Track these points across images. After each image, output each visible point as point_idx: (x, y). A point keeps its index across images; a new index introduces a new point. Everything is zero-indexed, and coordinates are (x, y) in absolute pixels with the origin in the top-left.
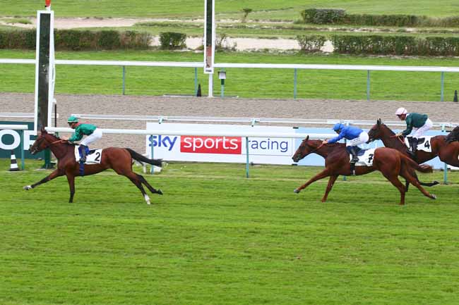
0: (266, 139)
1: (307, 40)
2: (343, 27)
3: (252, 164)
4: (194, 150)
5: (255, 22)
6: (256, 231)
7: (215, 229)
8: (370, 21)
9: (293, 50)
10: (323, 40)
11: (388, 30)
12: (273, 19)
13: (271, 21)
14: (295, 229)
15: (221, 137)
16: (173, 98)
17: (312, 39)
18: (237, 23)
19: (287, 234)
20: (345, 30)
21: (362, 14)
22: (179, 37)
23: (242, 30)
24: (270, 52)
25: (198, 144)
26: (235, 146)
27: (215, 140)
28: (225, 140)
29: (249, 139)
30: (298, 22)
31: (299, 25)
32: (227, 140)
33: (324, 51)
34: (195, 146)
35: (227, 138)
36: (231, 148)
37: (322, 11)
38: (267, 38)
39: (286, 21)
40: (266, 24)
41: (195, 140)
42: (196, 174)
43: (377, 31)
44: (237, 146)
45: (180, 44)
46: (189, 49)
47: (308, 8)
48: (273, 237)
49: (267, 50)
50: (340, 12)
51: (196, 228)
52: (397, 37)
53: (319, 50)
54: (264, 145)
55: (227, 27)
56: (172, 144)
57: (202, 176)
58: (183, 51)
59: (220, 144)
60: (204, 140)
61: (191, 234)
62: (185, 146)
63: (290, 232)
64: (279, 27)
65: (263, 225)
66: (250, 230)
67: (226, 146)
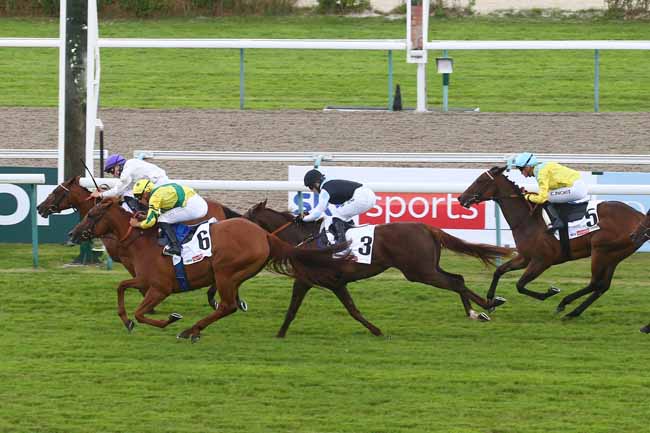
4: (387, 221)
6: (515, 387)
7: (431, 385)
9: (592, 11)
14: (596, 383)
15: (444, 195)
16: (345, 115)
19: (581, 393)
24: (544, 15)
25: (395, 208)
26: (471, 213)
27: (430, 200)
28: (450, 201)
32: (456, 200)
34: (389, 213)
35: (455, 195)
36: (464, 216)
41: (389, 201)
44: (476, 212)
46: (376, 12)
48: (551, 399)
49: (538, 12)
51: (391, 383)
53: (644, 11)
58: (364, 16)
59: (442, 208)
60: (407, 202)
61: (379, 395)
62: (368, 214)
63: (587, 389)
65: (530, 375)
66: (505, 386)
67: (454, 213)
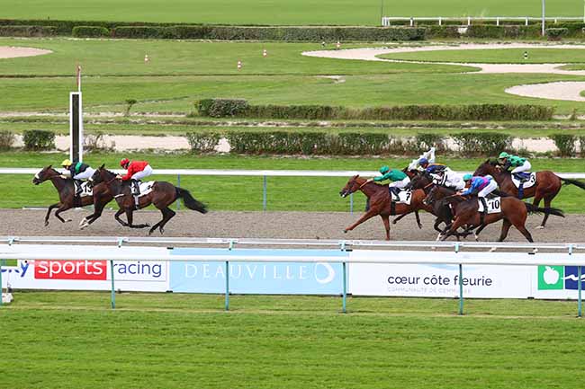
0: (136, 263)
1: (199, 138)
2: (245, 121)
3: (120, 292)
4: (51, 275)
5: (141, 115)
6: (115, 372)
7: (67, 372)
8: (278, 113)
9: (182, 150)
10: (217, 137)
11: (298, 124)
12: (162, 111)
13: (159, 113)
14: (162, 370)
15: (84, 261)
16: (34, 211)
17: (204, 136)
18: (118, 117)
19: (152, 376)
20: (247, 124)
21: (267, 105)
22: (47, 136)
23: (124, 126)
24: (155, 152)
25: (55, 268)
26: (99, 271)
27: (75, 264)
28: (87, 264)
29: (114, 263)
30: (192, 116)
31: (192, 119)
32: (90, 263)
33: (220, 150)
34: (51, 271)
35: (89, 261)
36: (95, 273)
37: (219, 102)
38: (153, 135)
39: (177, 113)
40: (154, 117)
41: (52, 264)
42: (53, 305)
43: (284, 125)
44: (101, 271)
45: (47, 145)
46: (58, 150)
47: (203, 98)
48: (135, 380)
49: (151, 150)
50: (240, 103)
51: (45, 371)
52: (305, 134)
53: (212, 150)
54: (134, 269)
55: (108, 122)
56: (25, 269)
57: (59, 307)
58: (51, 152)
59: (82, 268)
60: (62, 264)
61: (38, 378)
62: (40, 272)
63: (155, 374)
64: (168, 122)
65: (124, 366)
66: (109, 372)
67: (89, 271)
